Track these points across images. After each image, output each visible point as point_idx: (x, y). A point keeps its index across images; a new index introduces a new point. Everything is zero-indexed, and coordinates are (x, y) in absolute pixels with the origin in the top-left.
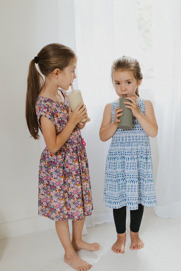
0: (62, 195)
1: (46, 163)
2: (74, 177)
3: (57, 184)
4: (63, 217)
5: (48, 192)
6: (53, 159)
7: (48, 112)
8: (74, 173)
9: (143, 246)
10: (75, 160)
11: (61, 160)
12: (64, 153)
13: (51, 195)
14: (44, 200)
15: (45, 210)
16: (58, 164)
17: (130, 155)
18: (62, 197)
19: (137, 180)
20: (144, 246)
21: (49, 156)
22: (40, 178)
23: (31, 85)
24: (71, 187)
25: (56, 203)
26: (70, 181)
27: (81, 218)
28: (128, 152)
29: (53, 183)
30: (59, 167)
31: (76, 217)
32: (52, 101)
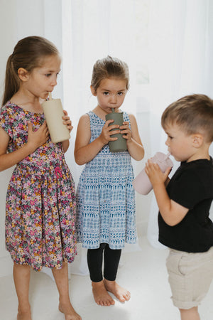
17: (118, 182)
19: (124, 213)
32: (21, 109)
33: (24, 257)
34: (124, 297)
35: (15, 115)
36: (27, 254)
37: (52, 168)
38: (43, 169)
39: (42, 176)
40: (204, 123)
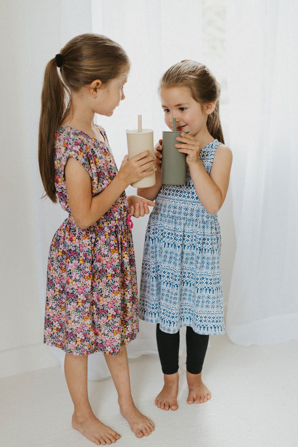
0: (87, 310)
1: (60, 254)
2: (109, 278)
3: (80, 290)
4: (89, 349)
5: (63, 305)
6: (74, 245)
8: (110, 271)
9: (209, 397)
10: (113, 248)
11: (89, 247)
12: (94, 235)
13: (68, 310)
14: (55, 318)
15: (56, 335)
16: (81, 254)
18: (87, 314)
20: (211, 396)
21: (67, 240)
22: (49, 278)
23: (49, 105)
24: (104, 295)
25: (77, 324)
26: (102, 286)
27: (117, 351)
29: (72, 289)
30: (84, 261)
31: (109, 349)
37: (125, 215)
38: (117, 217)
39: (116, 226)
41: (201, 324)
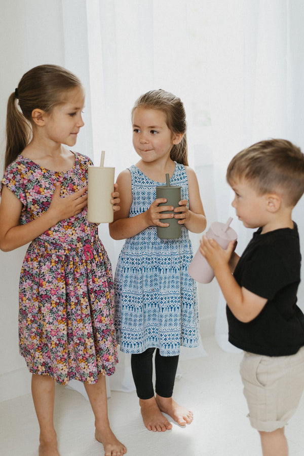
0: (34, 330)
3: (30, 310)
6: (28, 266)
7: (14, 180)
11: (38, 270)
17: (169, 263)
18: (34, 334)
19: (178, 306)
25: (27, 341)
28: (166, 259)
29: (25, 306)
32: (37, 166)
33: (44, 364)
34: (184, 419)
35: (29, 174)
36: (49, 361)
37: (80, 245)
38: (67, 247)
39: (66, 255)
40: (283, 179)
41: (166, 342)
